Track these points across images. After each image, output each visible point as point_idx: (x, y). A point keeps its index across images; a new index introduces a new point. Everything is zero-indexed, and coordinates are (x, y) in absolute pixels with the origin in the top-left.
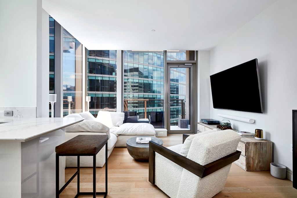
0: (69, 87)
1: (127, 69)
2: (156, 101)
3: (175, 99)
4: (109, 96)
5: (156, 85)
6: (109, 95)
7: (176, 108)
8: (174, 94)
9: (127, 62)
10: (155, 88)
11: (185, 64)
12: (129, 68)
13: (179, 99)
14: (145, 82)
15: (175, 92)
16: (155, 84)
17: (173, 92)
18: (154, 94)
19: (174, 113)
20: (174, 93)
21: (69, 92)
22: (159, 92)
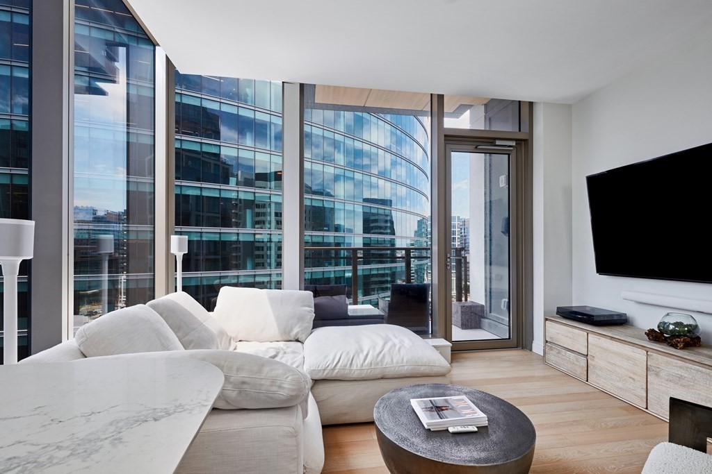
0: (101, 213)
1: (269, 172)
2: (342, 251)
3: (389, 245)
4: (220, 237)
5: (342, 212)
6: (218, 236)
7: (391, 267)
8: (387, 234)
9: (269, 152)
10: (340, 220)
11: (498, 142)
12: (273, 170)
13: (398, 246)
14: (315, 204)
15: (389, 231)
16: (340, 210)
17: (382, 231)
18: (337, 234)
19: (386, 278)
20: (386, 231)
21: (103, 226)
22: (350, 231)
